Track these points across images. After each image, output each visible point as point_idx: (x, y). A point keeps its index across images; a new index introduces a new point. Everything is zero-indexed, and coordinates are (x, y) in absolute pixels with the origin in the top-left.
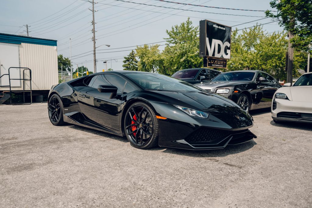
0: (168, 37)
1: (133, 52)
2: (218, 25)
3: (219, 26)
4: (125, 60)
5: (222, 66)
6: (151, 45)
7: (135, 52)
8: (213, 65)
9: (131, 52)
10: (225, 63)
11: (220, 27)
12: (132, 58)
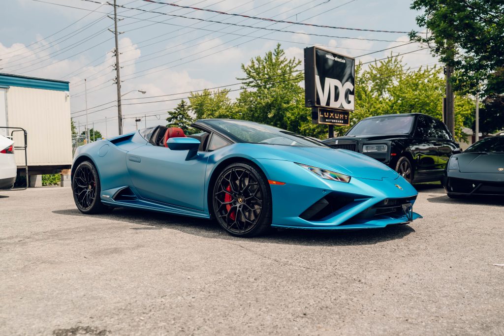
0: (245, 75)
1: (183, 102)
2: (334, 55)
3: (335, 57)
4: (170, 116)
5: (342, 122)
6: (216, 90)
7: (188, 103)
8: (327, 120)
9: (180, 102)
10: (346, 116)
11: (336, 59)
12: (182, 112)
